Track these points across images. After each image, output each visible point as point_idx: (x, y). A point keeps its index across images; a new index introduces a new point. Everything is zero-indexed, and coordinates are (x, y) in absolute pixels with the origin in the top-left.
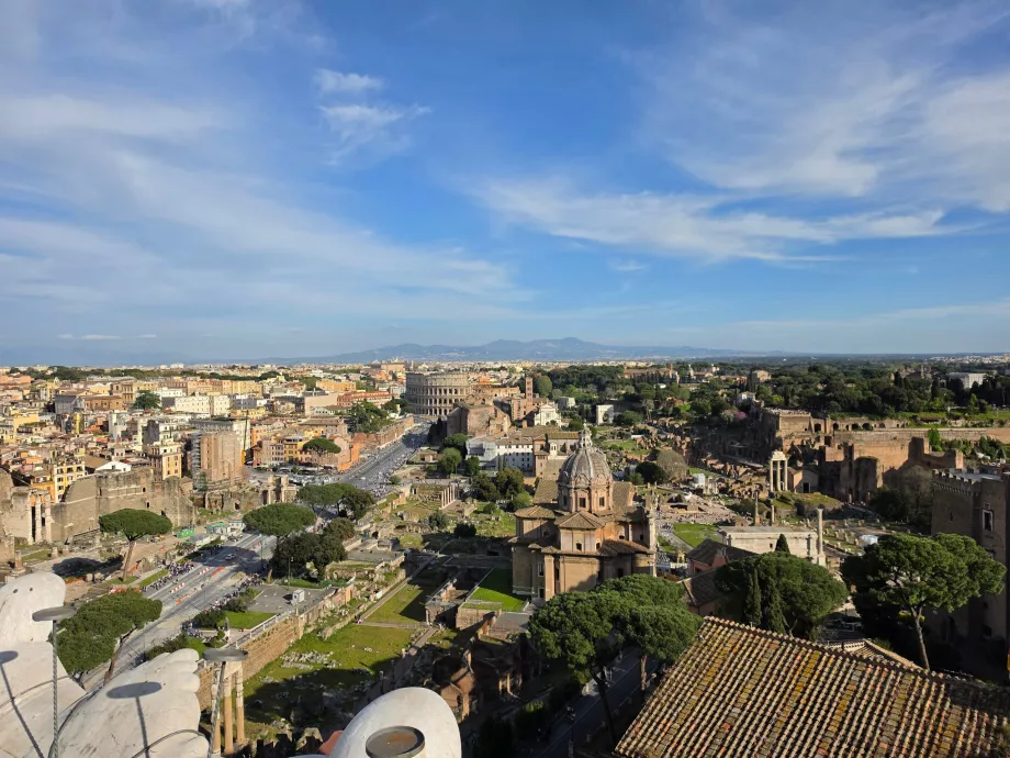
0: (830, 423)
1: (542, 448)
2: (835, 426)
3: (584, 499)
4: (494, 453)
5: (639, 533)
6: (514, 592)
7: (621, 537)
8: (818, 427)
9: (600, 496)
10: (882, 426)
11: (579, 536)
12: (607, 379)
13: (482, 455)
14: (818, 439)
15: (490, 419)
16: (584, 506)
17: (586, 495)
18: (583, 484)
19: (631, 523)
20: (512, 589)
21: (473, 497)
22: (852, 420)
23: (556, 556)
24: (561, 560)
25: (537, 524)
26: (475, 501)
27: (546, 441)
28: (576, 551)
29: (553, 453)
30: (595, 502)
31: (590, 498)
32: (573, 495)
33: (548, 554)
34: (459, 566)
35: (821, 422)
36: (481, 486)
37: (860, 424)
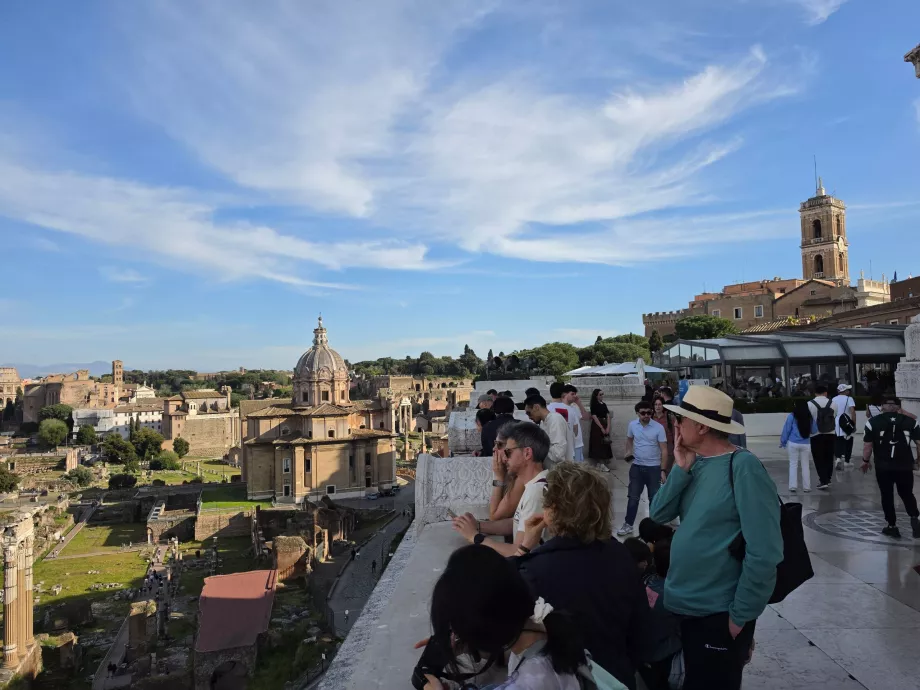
0: (426, 383)
1: (178, 408)
2: (430, 385)
3: (327, 392)
4: (111, 422)
5: (379, 422)
6: (249, 498)
7: (362, 427)
8: (418, 386)
9: (341, 389)
10: (462, 384)
11: (331, 423)
12: (181, 380)
13: (96, 425)
14: (420, 396)
15: (90, 394)
16: (327, 399)
17: (328, 388)
18: (326, 376)
19: (373, 412)
20: (247, 494)
21: (104, 461)
22: (442, 380)
23: (307, 447)
24: (313, 448)
25: (275, 423)
26: (107, 465)
27: (183, 401)
28: (329, 438)
29: (193, 413)
30: (338, 394)
31: (333, 390)
32: (316, 389)
33: (298, 445)
34: (156, 496)
35: (420, 383)
36: (115, 446)
37: (448, 384)
